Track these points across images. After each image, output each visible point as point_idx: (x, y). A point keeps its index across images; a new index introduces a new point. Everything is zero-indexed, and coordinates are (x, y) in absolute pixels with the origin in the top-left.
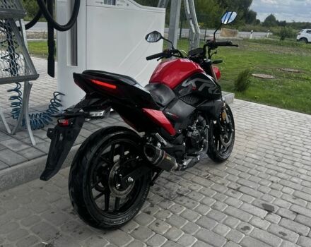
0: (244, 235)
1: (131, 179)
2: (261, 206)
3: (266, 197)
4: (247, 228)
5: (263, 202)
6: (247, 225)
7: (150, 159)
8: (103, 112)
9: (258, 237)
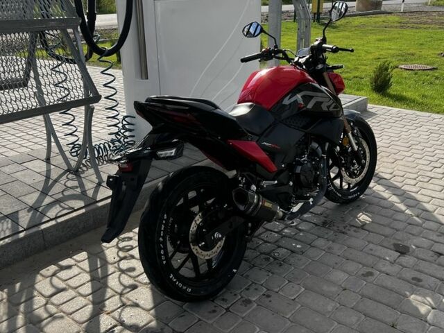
0: (365, 283)
1: (217, 235)
2: (392, 247)
3: (400, 235)
4: (370, 274)
5: (396, 242)
6: (370, 270)
7: (242, 208)
8: (174, 151)
9: (384, 284)
